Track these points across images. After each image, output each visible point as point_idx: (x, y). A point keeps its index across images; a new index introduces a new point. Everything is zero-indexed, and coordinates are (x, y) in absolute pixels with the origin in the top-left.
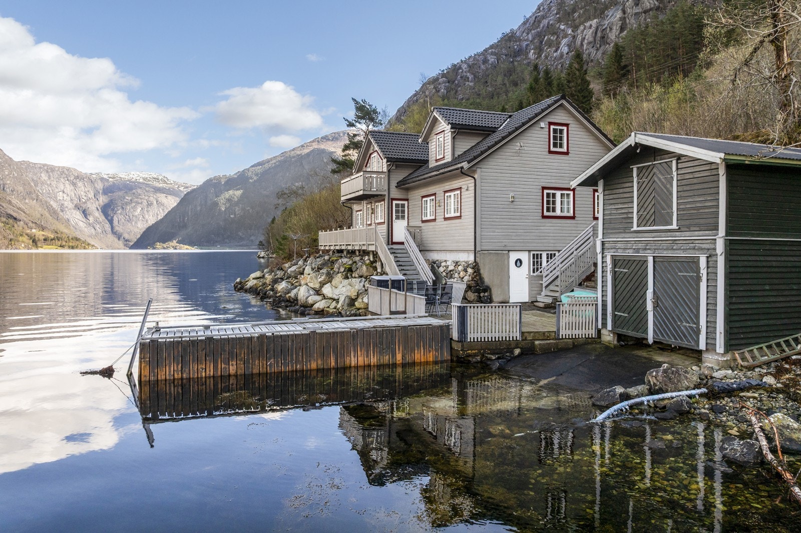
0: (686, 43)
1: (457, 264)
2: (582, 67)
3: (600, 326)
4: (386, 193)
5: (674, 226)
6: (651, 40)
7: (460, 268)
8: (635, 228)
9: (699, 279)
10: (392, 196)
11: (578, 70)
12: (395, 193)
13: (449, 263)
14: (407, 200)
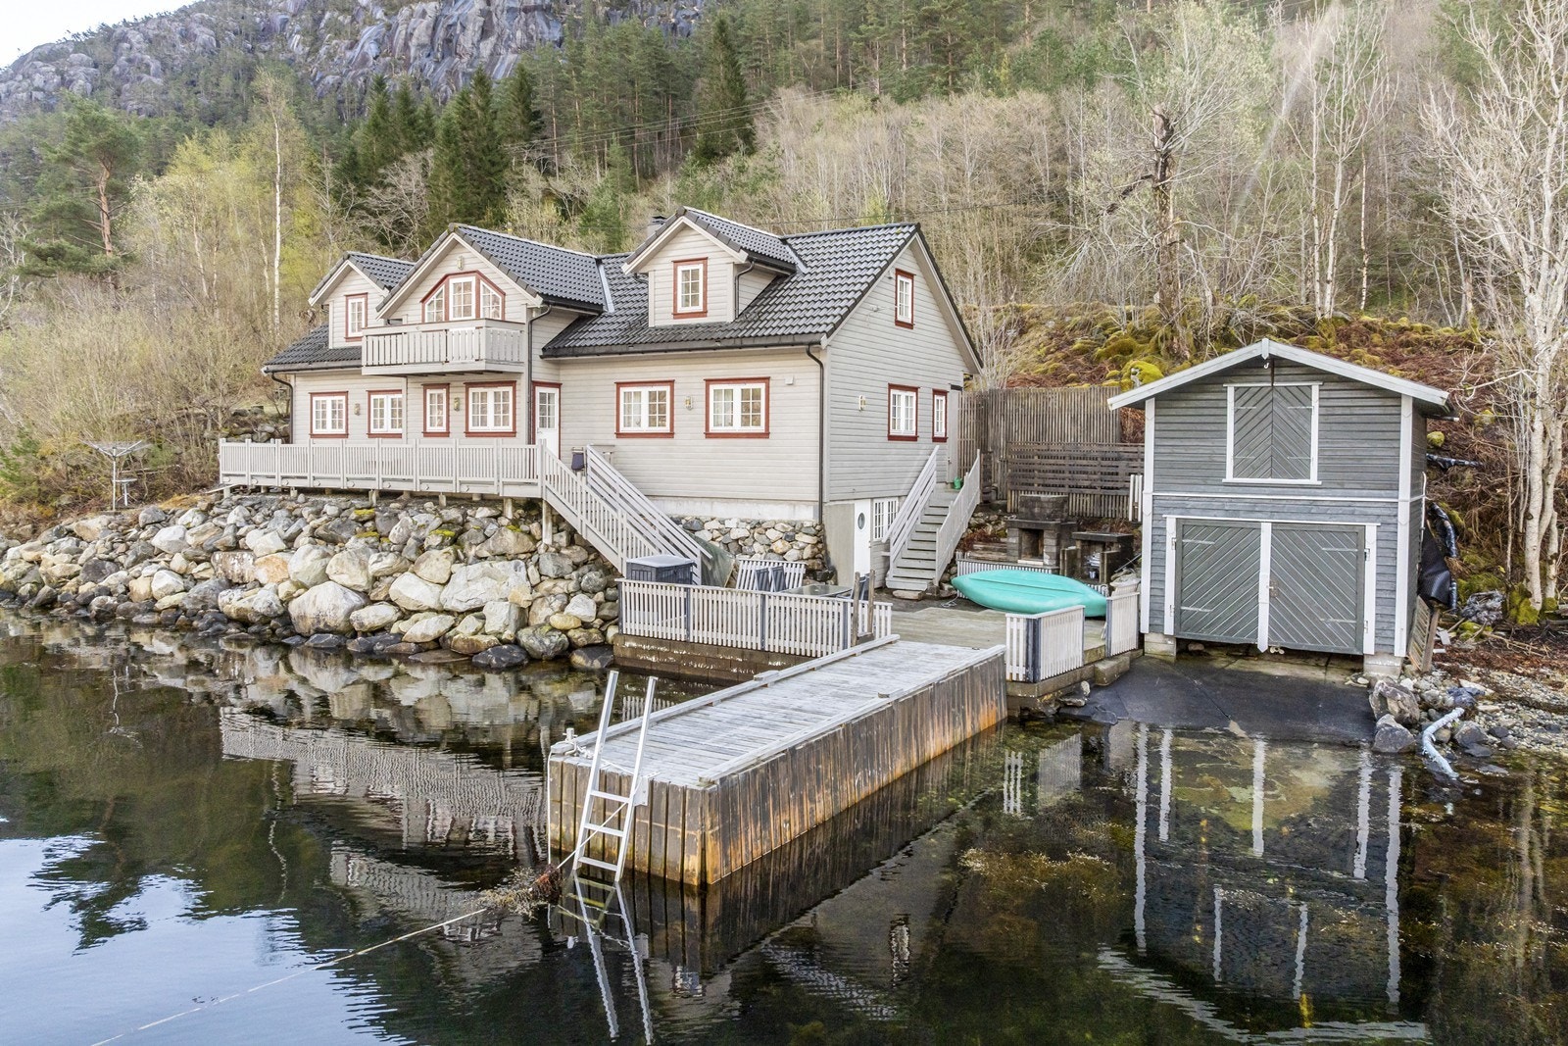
0: (646, 91)
1: (757, 525)
2: (488, 103)
3: (1145, 629)
4: (524, 369)
5: (1314, 480)
6: (590, 75)
7: (772, 534)
8: (1229, 478)
9: (1363, 556)
10: (535, 377)
11: (483, 109)
12: (542, 372)
13: (728, 524)
14: (558, 385)
